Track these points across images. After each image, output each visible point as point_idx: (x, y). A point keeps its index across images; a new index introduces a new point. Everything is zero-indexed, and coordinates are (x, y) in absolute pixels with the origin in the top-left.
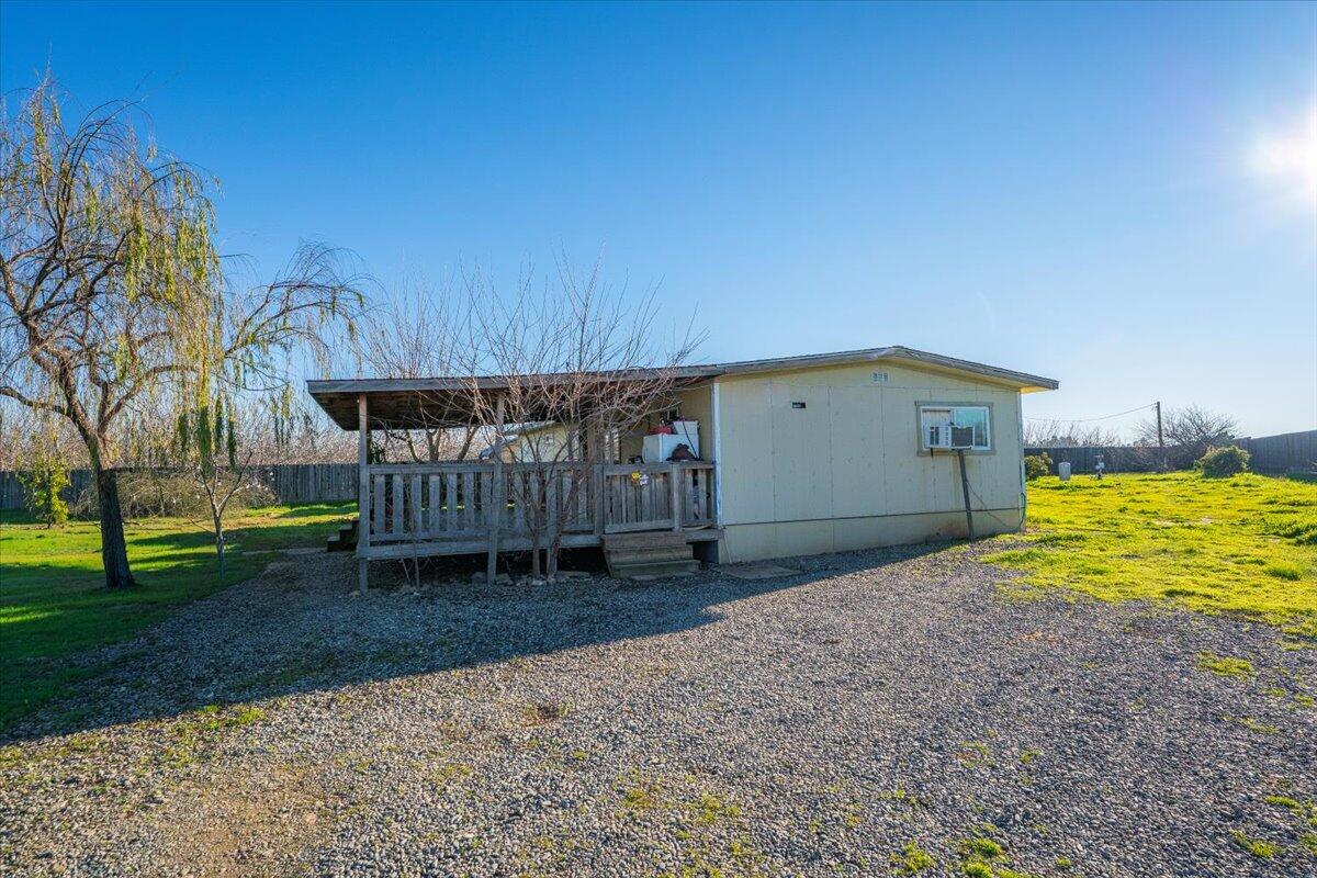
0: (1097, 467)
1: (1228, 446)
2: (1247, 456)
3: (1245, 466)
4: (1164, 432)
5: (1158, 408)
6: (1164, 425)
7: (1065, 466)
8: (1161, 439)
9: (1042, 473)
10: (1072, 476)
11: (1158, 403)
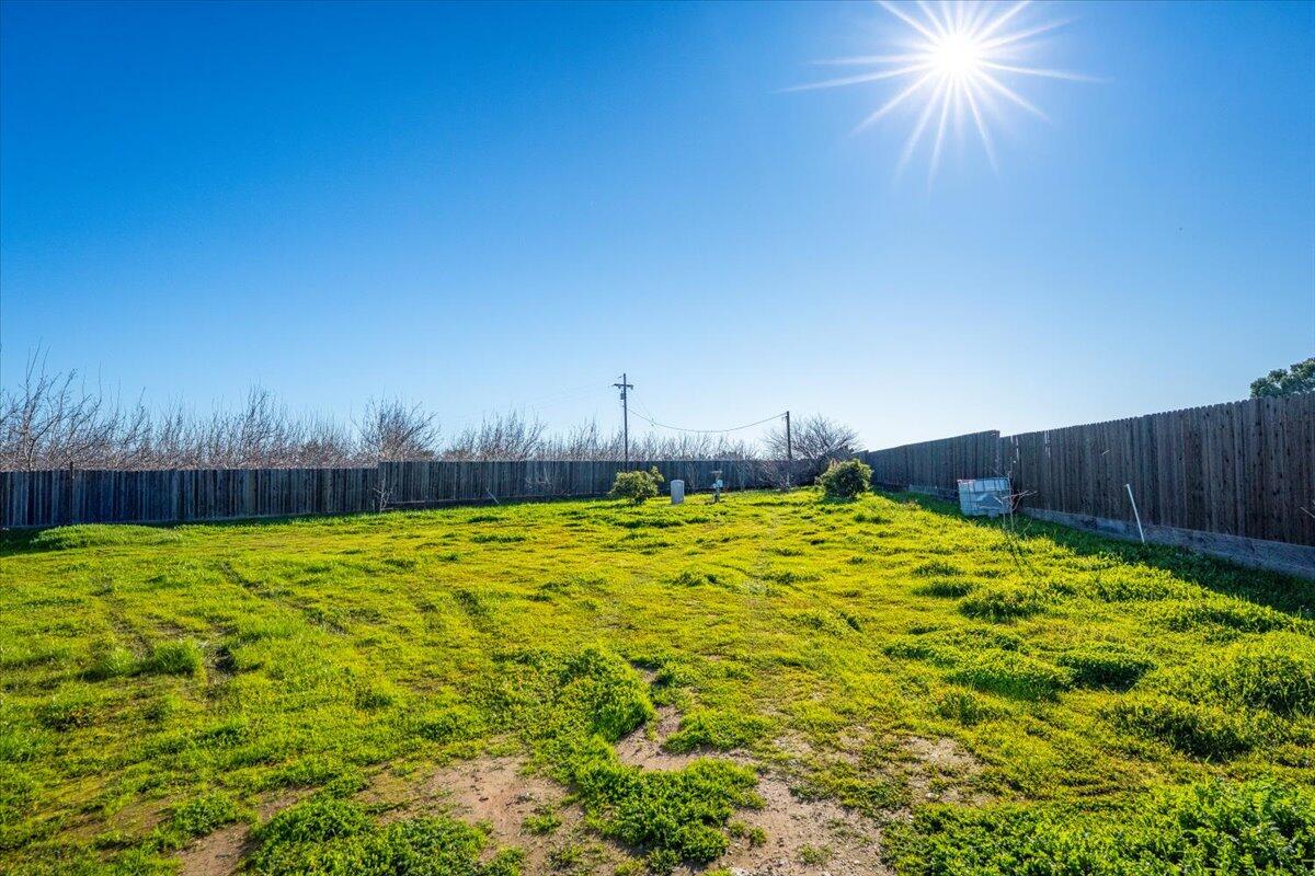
0: (714, 486)
1: (850, 460)
2: (869, 472)
3: (866, 485)
4: (792, 444)
5: (788, 418)
6: (793, 436)
7: (677, 485)
8: (790, 452)
9: (649, 494)
10: (685, 498)
11: (788, 413)
